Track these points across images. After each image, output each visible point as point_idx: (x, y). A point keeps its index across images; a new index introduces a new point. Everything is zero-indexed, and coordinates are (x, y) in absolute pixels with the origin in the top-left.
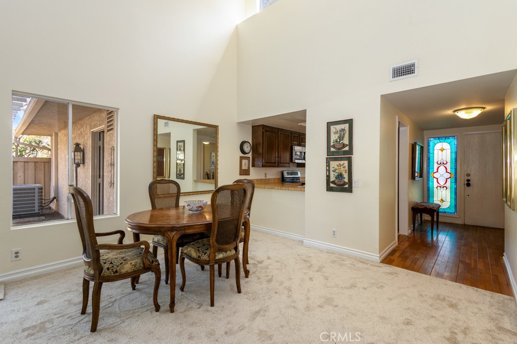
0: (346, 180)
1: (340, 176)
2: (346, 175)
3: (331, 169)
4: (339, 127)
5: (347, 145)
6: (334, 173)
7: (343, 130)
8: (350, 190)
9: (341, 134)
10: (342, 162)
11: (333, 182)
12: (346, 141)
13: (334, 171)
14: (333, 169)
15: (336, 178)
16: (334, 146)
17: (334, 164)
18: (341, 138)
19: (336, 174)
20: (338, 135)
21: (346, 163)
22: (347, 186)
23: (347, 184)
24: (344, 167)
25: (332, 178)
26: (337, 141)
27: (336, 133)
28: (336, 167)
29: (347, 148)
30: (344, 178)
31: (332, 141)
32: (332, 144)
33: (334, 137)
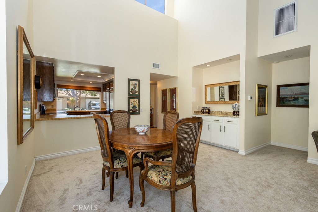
0: (137, 109)
1: (134, 107)
2: (137, 106)
3: (130, 103)
4: (134, 82)
5: (137, 92)
6: (132, 105)
7: (135, 84)
8: (139, 113)
9: (135, 86)
10: (135, 100)
11: (131, 110)
12: (137, 90)
13: (132, 104)
14: (131, 103)
15: (133, 108)
16: (131, 92)
17: (131, 101)
18: (135, 88)
19: (133, 106)
20: (133, 86)
21: (137, 100)
22: (138, 111)
23: (138, 110)
24: (137, 102)
25: (131, 108)
26: (133, 89)
27: (132, 85)
28: (133, 102)
29: (137, 93)
30: (136, 108)
31: (130, 89)
32: (130, 90)
33: (131, 87)
